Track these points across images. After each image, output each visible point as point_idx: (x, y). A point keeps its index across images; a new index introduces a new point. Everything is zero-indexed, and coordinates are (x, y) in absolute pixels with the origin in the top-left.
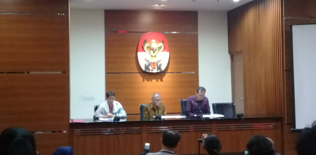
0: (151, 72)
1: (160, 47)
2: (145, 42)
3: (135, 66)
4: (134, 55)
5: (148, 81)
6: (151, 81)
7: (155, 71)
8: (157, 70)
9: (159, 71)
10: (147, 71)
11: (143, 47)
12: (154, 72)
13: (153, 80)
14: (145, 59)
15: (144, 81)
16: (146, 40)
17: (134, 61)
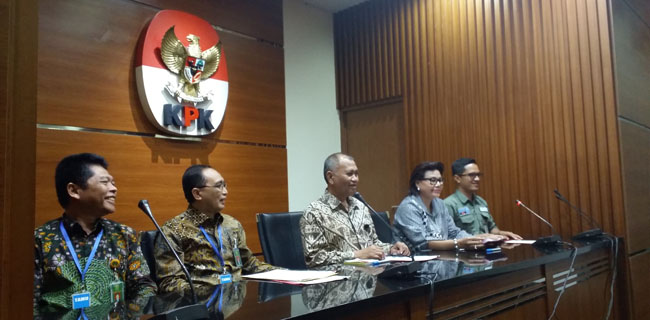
0: (181, 132)
1: (210, 62)
2: (170, 34)
3: (127, 108)
4: (125, 75)
5: (167, 161)
6: (177, 162)
7: (193, 131)
8: (199, 129)
9: (203, 132)
10: (170, 129)
11: (158, 53)
12: (188, 133)
13: (181, 160)
14: (166, 92)
15: (155, 160)
16: (172, 30)
17: (125, 93)
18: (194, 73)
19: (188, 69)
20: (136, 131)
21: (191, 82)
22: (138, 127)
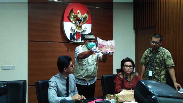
2: (72, 11)
3: (59, 35)
4: (59, 24)
8: (81, 40)
10: (72, 41)
11: (69, 17)
17: (59, 30)
18: (79, 23)
19: (78, 22)
20: (62, 41)
21: (79, 25)
22: (63, 40)
